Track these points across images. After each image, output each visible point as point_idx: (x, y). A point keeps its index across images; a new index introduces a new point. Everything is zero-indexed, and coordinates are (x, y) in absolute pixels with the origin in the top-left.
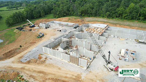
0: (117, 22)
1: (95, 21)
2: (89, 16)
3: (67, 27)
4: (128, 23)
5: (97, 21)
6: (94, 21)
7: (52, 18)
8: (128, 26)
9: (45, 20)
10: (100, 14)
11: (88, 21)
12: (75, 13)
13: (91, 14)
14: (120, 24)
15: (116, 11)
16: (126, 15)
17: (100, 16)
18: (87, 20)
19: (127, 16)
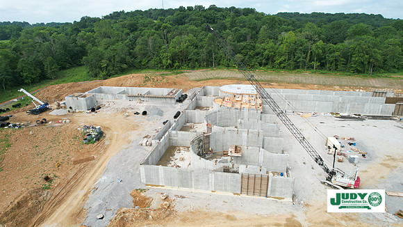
0: (268, 77)
1: (212, 79)
2: (193, 68)
3: (153, 100)
4: (292, 76)
5: (218, 78)
6: (210, 79)
7: (88, 80)
8: (295, 83)
9: (70, 88)
10: (220, 60)
11: (198, 81)
12: (152, 62)
13: (197, 60)
14: (277, 82)
15: (257, 51)
16: (282, 58)
17: (219, 65)
18: (194, 78)
19: (284, 61)
